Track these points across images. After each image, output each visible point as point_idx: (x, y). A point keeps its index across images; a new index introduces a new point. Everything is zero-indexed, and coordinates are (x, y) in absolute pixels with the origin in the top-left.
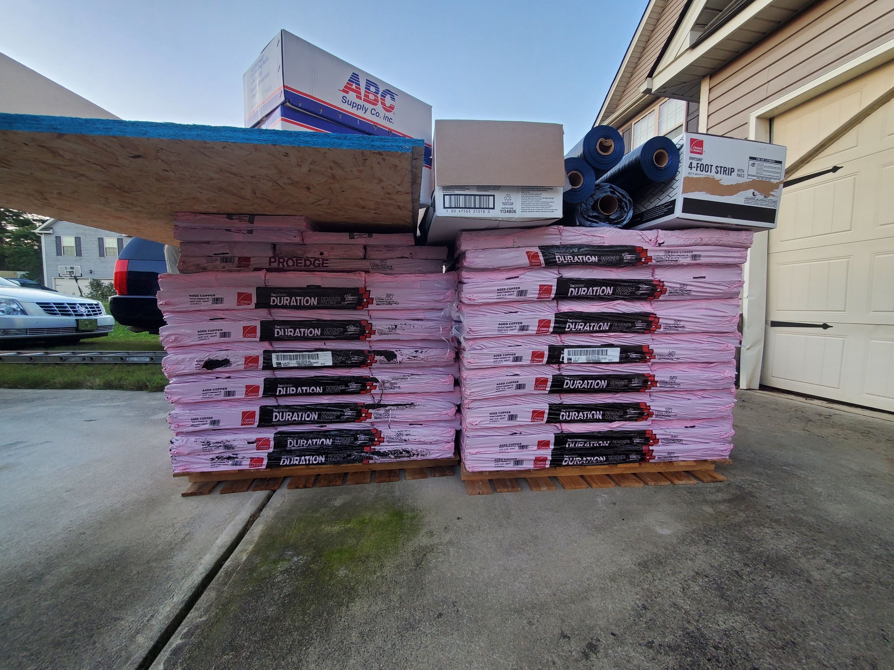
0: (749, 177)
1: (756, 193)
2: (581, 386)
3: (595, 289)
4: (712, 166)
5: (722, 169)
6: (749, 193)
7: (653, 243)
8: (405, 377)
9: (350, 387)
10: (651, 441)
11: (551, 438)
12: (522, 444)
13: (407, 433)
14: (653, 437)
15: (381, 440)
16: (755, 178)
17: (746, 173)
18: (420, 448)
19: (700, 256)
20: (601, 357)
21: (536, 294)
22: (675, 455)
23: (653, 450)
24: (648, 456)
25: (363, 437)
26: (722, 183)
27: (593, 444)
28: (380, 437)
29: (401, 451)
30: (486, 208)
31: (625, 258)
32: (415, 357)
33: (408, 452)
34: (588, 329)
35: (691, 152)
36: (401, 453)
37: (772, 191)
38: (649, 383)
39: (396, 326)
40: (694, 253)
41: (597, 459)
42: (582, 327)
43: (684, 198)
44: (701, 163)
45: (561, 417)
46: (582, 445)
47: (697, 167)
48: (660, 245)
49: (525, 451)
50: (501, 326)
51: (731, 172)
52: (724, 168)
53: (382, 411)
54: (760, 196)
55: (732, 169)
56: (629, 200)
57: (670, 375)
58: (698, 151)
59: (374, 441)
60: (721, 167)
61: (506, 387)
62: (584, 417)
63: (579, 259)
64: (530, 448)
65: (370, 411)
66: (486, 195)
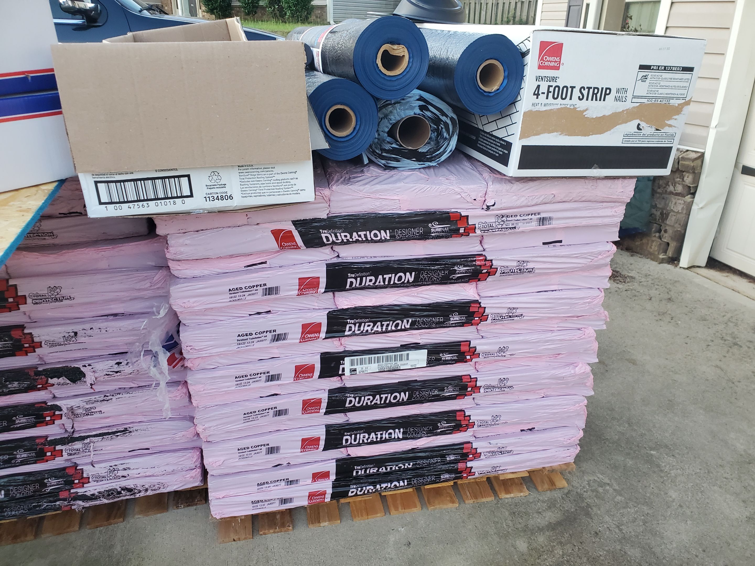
0: (634, 100)
1: (643, 124)
2: (371, 402)
3: (387, 276)
4: (573, 88)
5: (591, 91)
6: (631, 126)
7: (478, 204)
8: (108, 398)
9: (17, 422)
10: (471, 456)
11: (332, 467)
12: (290, 480)
13: (125, 466)
14: (474, 451)
15: (84, 481)
16: (645, 101)
17: (629, 95)
18: (147, 482)
19: (550, 219)
20: (399, 363)
21: (295, 290)
22: (501, 468)
23: (472, 468)
24: (465, 473)
25: (53, 481)
26: (589, 114)
27: (391, 468)
28: (83, 478)
29: (119, 490)
30: (177, 197)
31: (432, 230)
32: (117, 372)
33: (130, 490)
34: (379, 329)
35: (540, 67)
36: (119, 493)
37: (670, 118)
38: (469, 389)
39: (76, 334)
40: (542, 215)
41: (395, 485)
42: (369, 328)
43: (523, 147)
44: (554, 84)
45: (344, 442)
46: (375, 471)
47: (549, 92)
48: (488, 207)
49: (294, 487)
50: (242, 338)
51: (606, 94)
52: (595, 88)
53: (78, 445)
54: (648, 130)
55: (607, 89)
56: (452, 119)
57: (500, 377)
58: (552, 64)
59: (74, 483)
60: (589, 88)
61: (259, 416)
62: (377, 438)
63: (360, 236)
64: (301, 483)
65: (58, 447)
66: (174, 177)
